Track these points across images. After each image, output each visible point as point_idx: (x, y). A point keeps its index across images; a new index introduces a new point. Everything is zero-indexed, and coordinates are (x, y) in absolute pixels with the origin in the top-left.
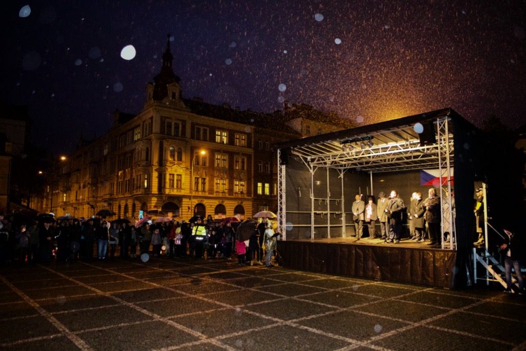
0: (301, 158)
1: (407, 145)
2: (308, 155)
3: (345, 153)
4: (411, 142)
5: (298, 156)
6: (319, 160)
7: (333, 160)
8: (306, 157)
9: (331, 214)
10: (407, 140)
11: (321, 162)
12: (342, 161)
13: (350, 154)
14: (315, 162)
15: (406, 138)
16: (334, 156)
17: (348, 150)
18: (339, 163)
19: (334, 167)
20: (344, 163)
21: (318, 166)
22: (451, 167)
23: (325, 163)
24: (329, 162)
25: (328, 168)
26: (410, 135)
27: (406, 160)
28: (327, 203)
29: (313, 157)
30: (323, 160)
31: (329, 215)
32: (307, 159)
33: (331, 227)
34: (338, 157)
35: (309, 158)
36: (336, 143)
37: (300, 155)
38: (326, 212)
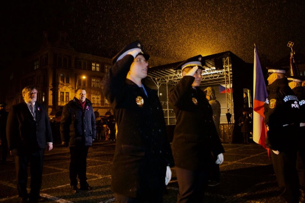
0: (152, 78)
1: (210, 70)
2: (156, 77)
3: (177, 75)
4: (212, 69)
5: (150, 77)
6: (162, 80)
7: (170, 79)
8: (155, 78)
9: (169, 110)
10: (210, 68)
11: (163, 80)
12: (175, 80)
13: (180, 76)
14: (160, 81)
15: (209, 66)
16: (171, 77)
17: (178, 73)
18: (173, 81)
19: (170, 84)
20: (176, 81)
21: (161, 83)
22: (231, 83)
23: (165, 82)
24: (167, 81)
25: (167, 84)
26: (211, 65)
27: (210, 79)
28: (167, 105)
29: (159, 78)
30: (164, 79)
31: (168, 111)
32: (155, 79)
33: (169, 118)
34: (173, 77)
35: (156, 79)
36: (172, 70)
37: (151, 77)
38: (167, 110)
